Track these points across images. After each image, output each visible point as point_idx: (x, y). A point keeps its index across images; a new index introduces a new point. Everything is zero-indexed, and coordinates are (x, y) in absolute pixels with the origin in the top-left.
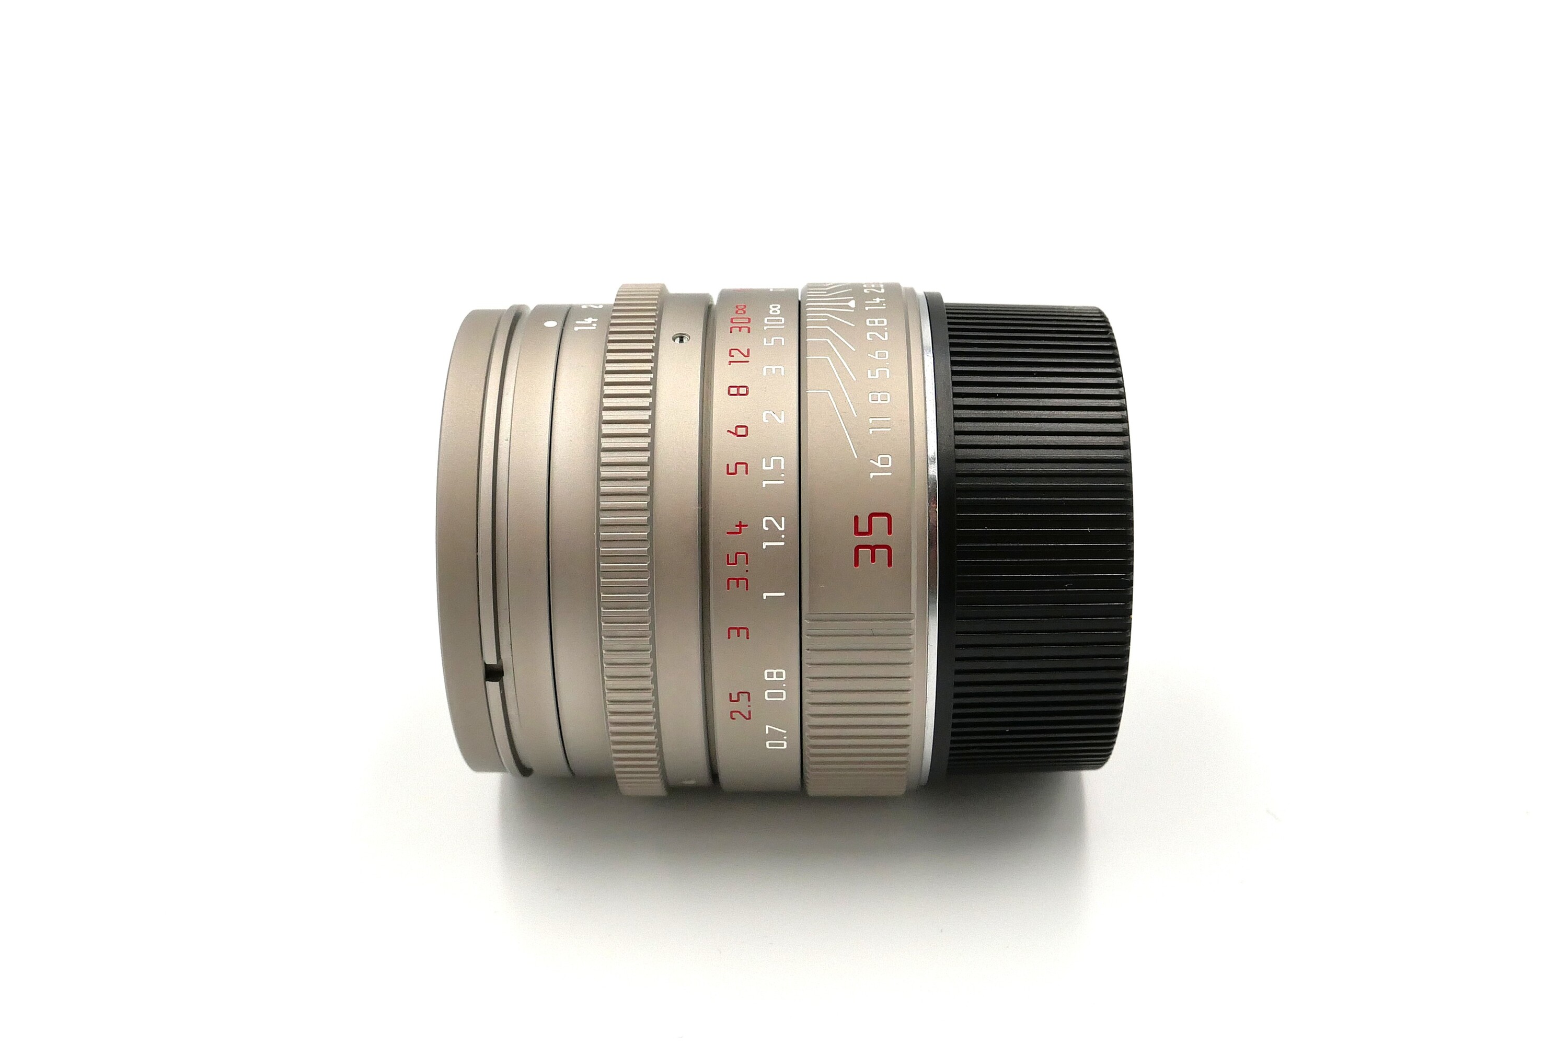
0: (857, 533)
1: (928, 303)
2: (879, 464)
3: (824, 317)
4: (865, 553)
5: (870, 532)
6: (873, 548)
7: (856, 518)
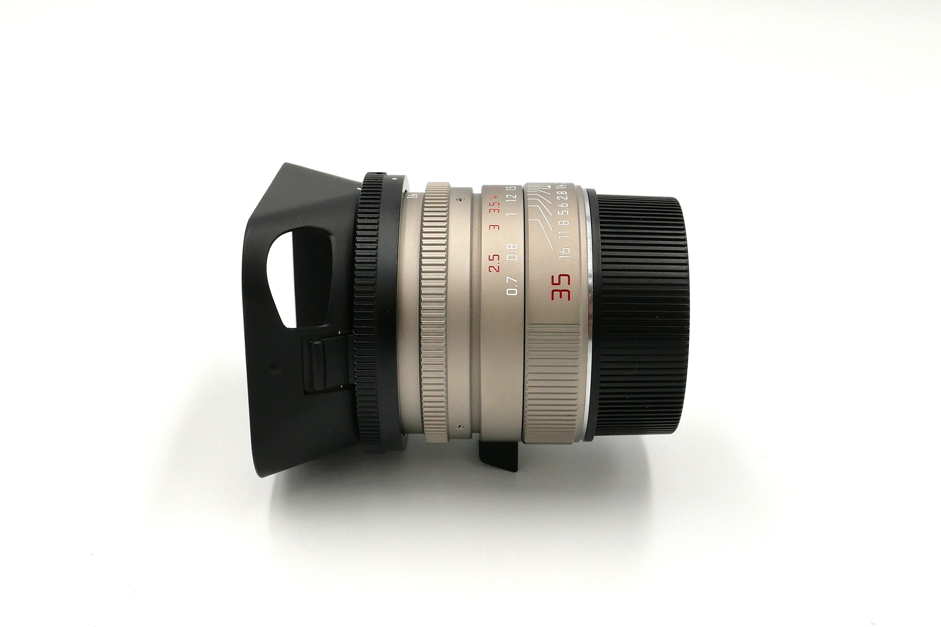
0: (553, 284)
1: (588, 194)
2: (564, 252)
3: (536, 191)
4: (557, 294)
5: (559, 284)
6: (561, 291)
7: (553, 277)
